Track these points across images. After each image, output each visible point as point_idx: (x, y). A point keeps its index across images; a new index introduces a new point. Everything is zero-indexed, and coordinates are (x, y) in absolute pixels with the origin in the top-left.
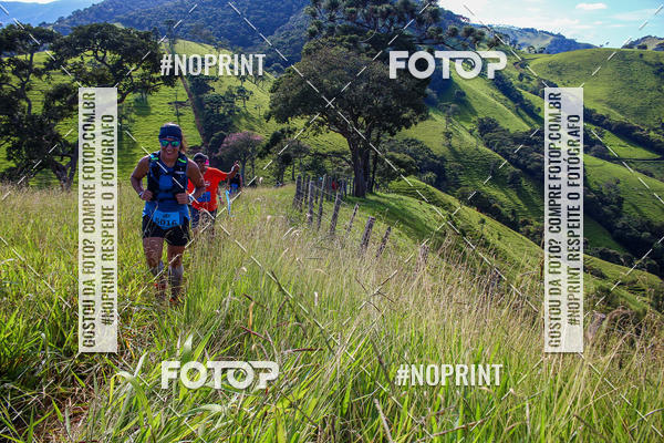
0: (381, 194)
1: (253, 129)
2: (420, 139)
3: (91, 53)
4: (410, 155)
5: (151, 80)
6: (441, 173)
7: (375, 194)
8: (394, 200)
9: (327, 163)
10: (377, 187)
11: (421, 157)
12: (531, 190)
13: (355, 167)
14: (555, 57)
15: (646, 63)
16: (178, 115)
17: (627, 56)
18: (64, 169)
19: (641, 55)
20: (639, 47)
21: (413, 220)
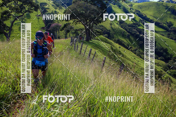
0: (93, 41)
1: (59, 22)
2: (104, 25)
3: (13, 2)
4: (101, 30)
5: (31, 9)
6: (109, 34)
7: (92, 41)
8: (96, 42)
9: (79, 32)
10: (92, 38)
11: (104, 30)
12: (132, 39)
13: (86, 33)
14: (140, 4)
15: (163, 6)
16: (38, 18)
17: (159, 4)
18: (7, 34)
19: (162, 4)
20: (162, 2)
21: (101, 47)
